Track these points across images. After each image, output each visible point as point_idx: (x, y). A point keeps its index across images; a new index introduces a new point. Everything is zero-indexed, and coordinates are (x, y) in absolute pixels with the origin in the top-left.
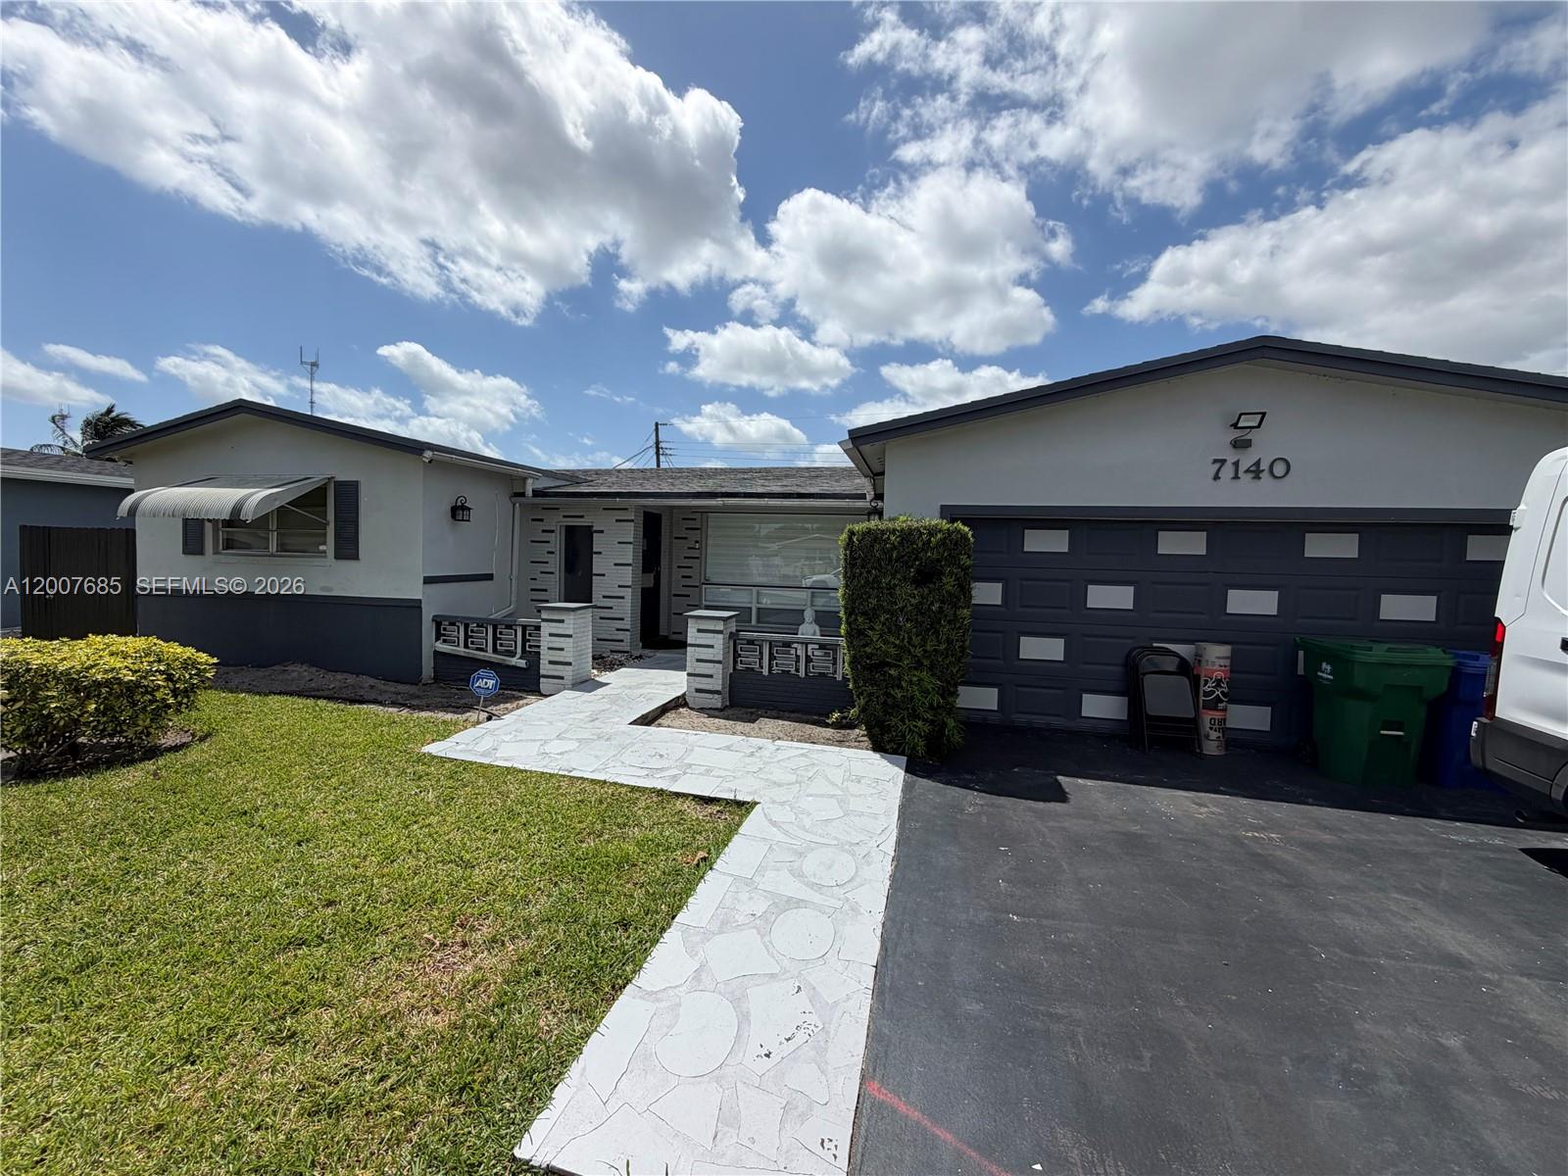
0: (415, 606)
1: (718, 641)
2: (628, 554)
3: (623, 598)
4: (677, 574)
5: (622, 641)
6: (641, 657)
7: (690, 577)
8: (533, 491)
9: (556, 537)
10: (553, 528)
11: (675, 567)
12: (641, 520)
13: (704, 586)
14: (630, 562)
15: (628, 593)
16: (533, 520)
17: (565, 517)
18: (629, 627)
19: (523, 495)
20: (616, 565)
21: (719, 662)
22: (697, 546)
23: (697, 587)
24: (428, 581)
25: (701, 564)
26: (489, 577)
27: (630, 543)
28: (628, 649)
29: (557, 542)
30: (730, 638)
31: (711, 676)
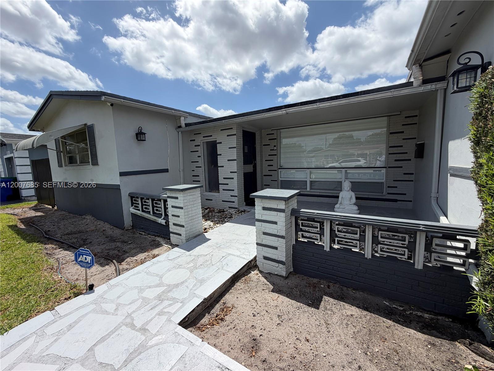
0: (116, 189)
1: (281, 218)
2: (234, 154)
3: (233, 178)
4: (265, 164)
5: (234, 202)
6: (244, 211)
7: (272, 165)
8: (185, 124)
9: (201, 148)
10: (199, 144)
11: (264, 160)
12: (241, 135)
13: (280, 170)
14: (235, 158)
15: (235, 176)
16: (191, 141)
17: (204, 137)
18: (237, 195)
19: (180, 127)
20: (228, 160)
21: (282, 237)
22: (275, 148)
23: (276, 170)
24: (122, 174)
25: (277, 158)
26: (166, 171)
27: (235, 148)
28: (237, 206)
29: (202, 151)
30: (291, 214)
31: (276, 248)
